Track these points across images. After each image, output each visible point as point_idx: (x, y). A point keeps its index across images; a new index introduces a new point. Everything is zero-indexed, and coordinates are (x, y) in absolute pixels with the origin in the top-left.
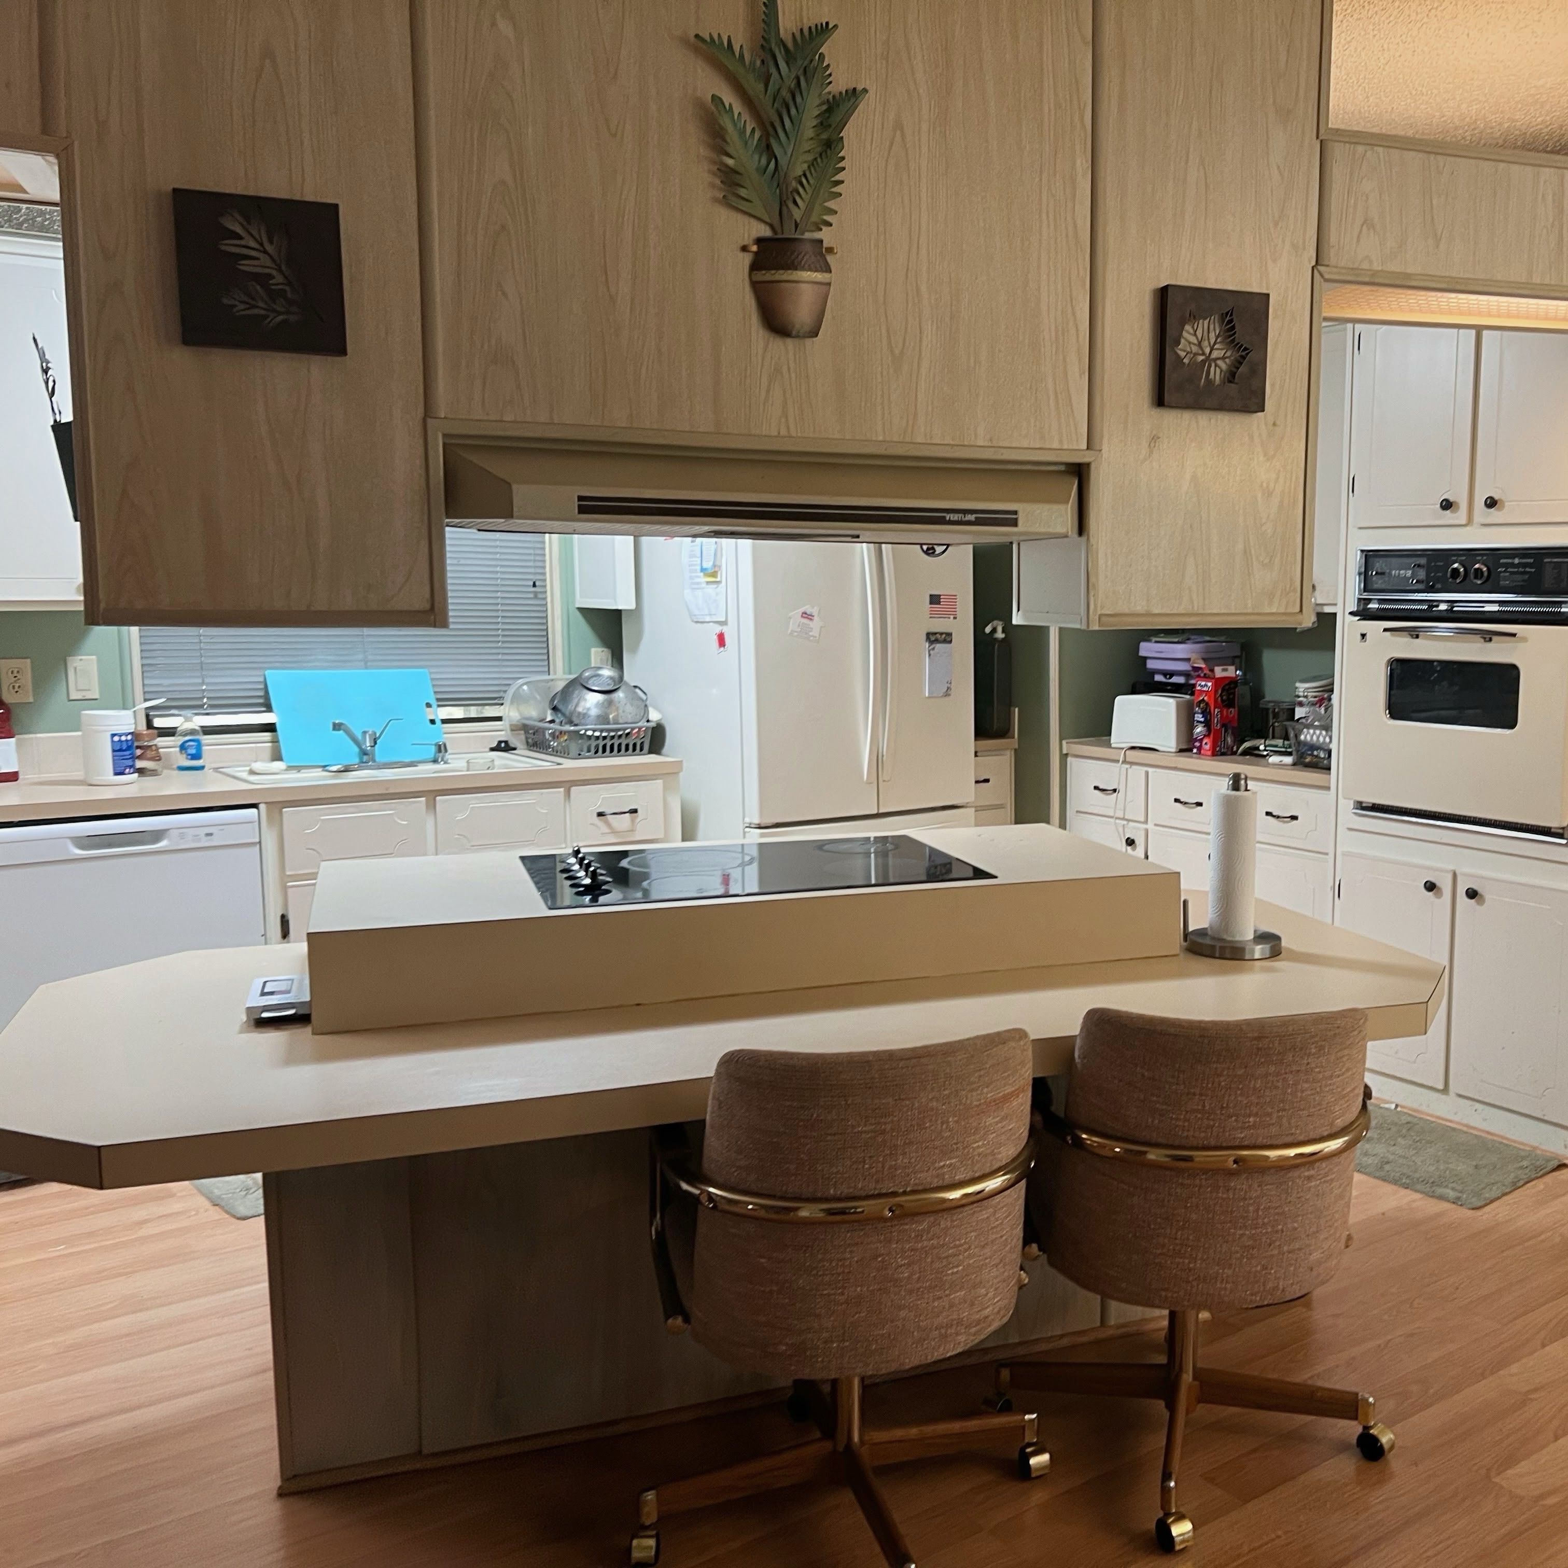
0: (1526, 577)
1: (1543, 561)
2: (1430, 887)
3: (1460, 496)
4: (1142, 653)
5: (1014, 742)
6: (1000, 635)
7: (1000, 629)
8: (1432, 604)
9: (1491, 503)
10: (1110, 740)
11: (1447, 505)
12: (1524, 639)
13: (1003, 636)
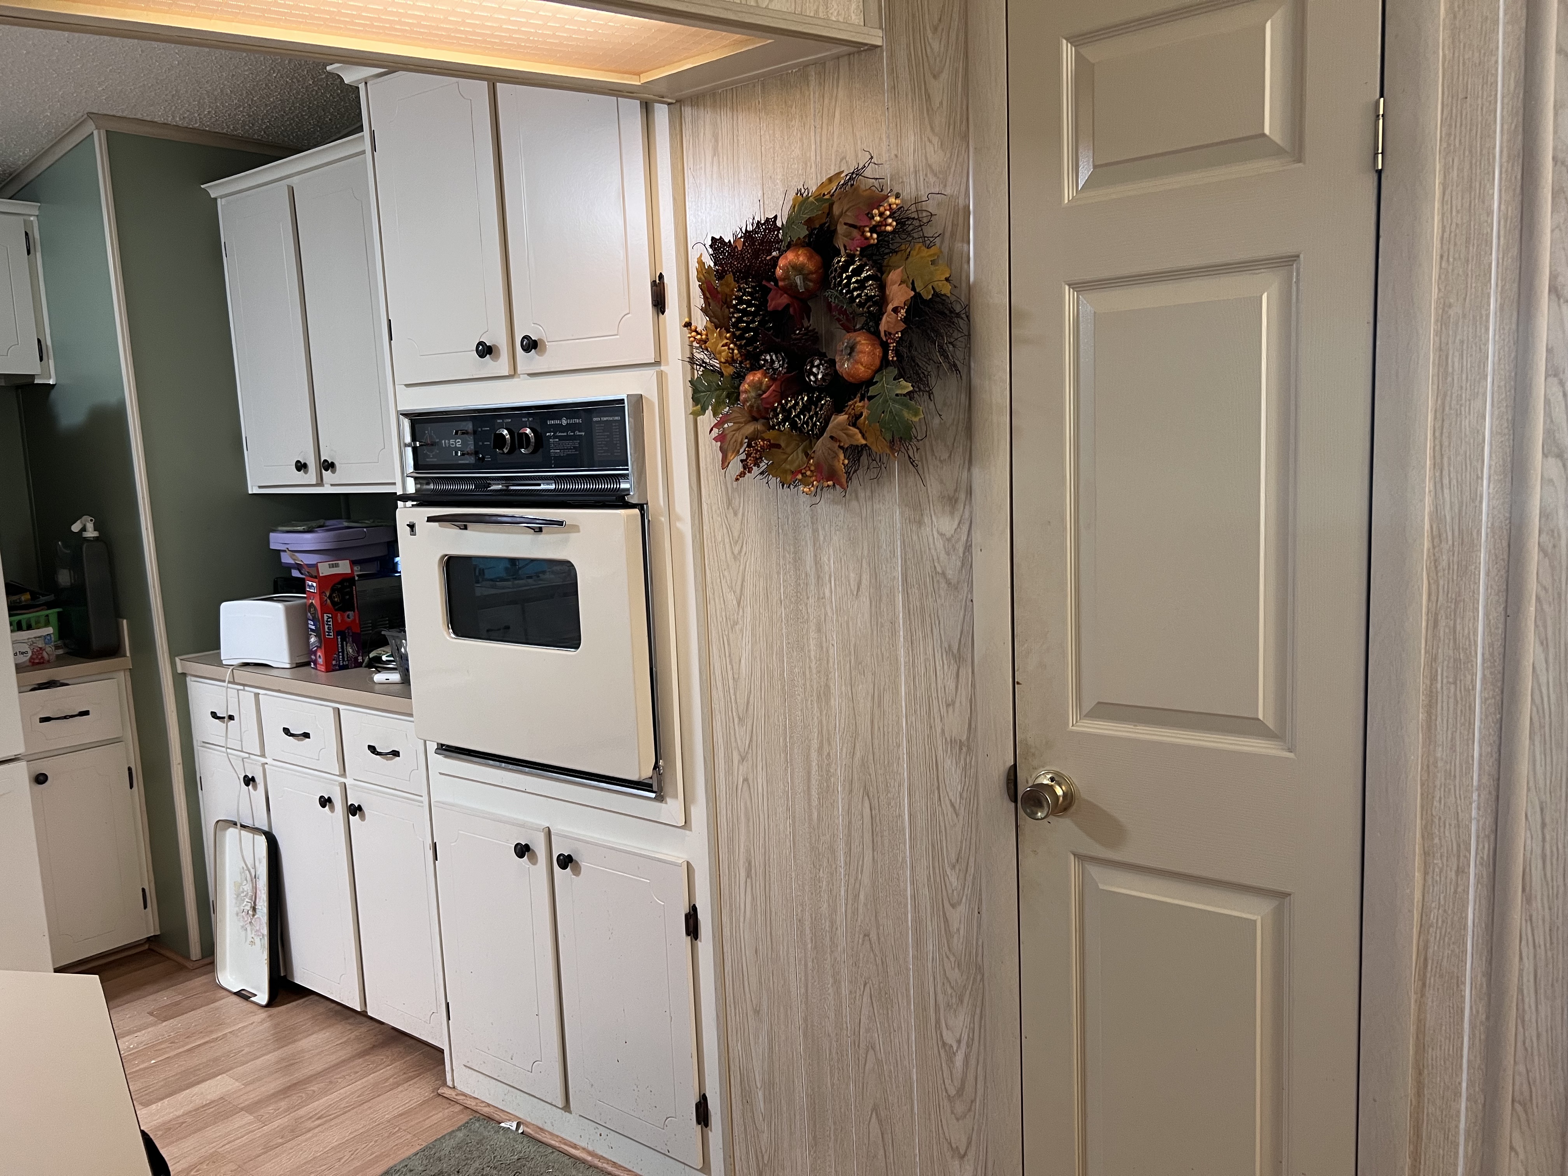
0: (577, 443)
1: (592, 419)
2: (522, 850)
3: (498, 337)
4: (273, 546)
5: (127, 660)
6: (91, 533)
7: (90, 526)
8: (483, 483)
9: (530, 345)
10: (219, 654)
11: (485, 350)
12: (575, 528)
13: (96, 534)
